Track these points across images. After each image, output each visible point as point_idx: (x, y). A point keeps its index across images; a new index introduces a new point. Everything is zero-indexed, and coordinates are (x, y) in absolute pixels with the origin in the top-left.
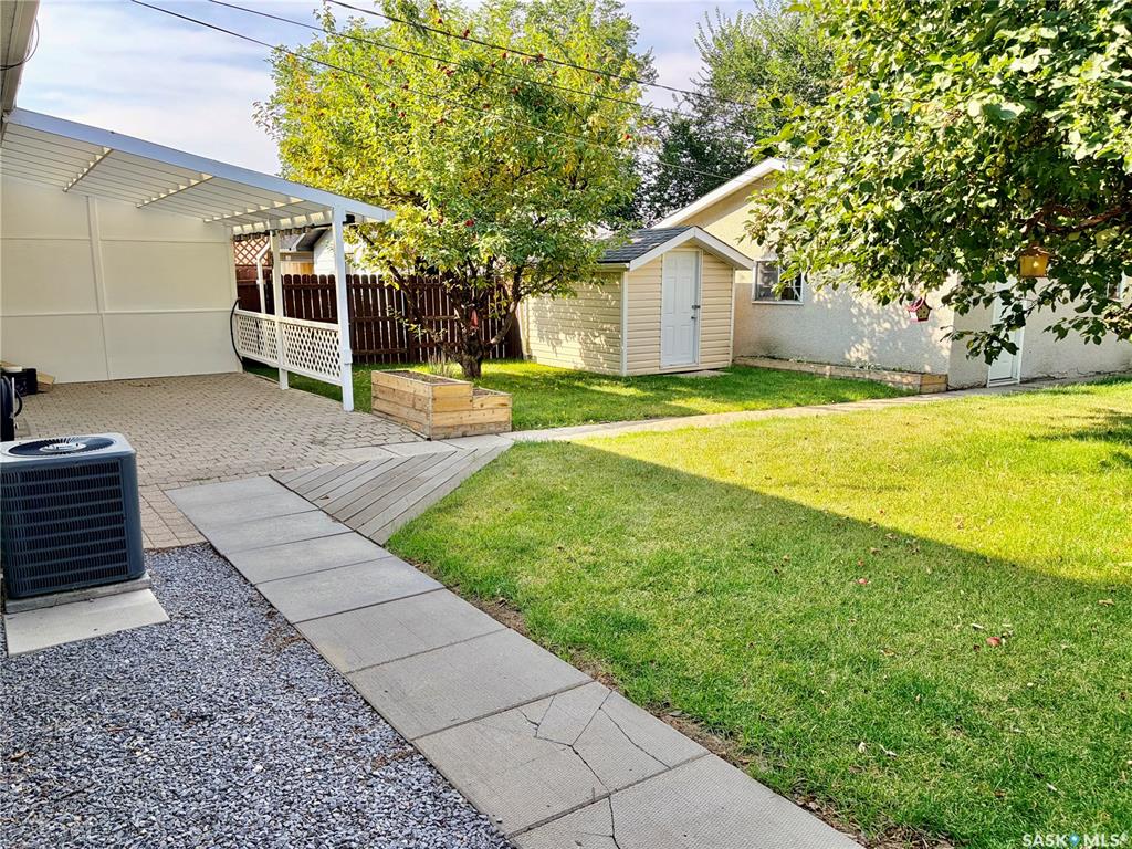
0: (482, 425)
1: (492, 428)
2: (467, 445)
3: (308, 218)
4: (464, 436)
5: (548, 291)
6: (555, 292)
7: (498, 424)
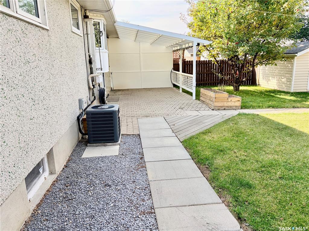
0: (231, 107)
1: (234, 108)
2: (224, 112)
3: (189, 45)
4: (224, 109)
5: (264, 64)
6: (267, 64)
7: (236, 106)
